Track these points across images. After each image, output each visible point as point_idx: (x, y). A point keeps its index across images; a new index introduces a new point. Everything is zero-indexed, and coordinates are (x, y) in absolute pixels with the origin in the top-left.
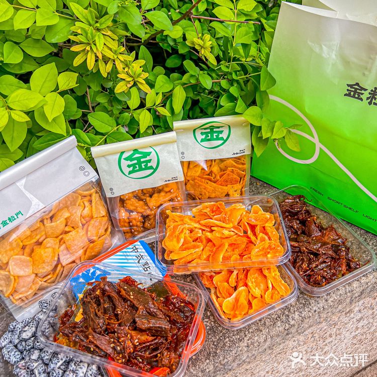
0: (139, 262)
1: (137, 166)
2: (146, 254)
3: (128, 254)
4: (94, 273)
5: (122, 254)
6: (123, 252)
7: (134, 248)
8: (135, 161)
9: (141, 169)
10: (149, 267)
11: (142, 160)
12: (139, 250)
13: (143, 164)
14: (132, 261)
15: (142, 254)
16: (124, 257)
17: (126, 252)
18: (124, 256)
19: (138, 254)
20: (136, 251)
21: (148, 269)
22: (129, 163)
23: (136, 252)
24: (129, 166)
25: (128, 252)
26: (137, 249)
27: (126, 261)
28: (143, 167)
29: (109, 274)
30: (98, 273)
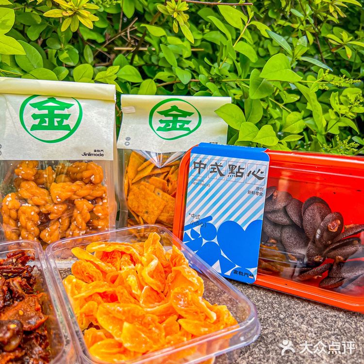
0: (222, 175)
1: (47, 119)
2: (218, 158)
3: (199, 178)
4: (194, 233)
5: (193, 185)
6: (192, 182)
7: (197, 165)
8: (46, 112)
9: (51, 127)
10: (239, 168)
11: (56, 112)
12: (205, 162)
13: (56, 120)
14: (214, 181)
15: (213, 163)
16: (200, 187)
17: (194, 179)
18: (198, 184)
19: (209, 167)
20: (202, 166)
21: (241, 171)
22: (36, 111)
23: (204, 168)
24: (35, 116)
25: (197, 176)
26: (200, 163)
27: (207, 188)
28: (56, 124)
29: (210, 218)
30: (197, 229)
